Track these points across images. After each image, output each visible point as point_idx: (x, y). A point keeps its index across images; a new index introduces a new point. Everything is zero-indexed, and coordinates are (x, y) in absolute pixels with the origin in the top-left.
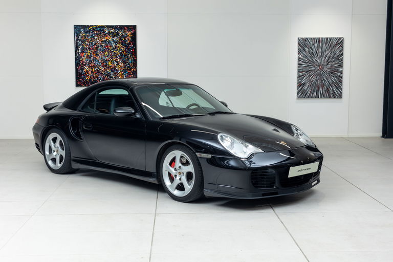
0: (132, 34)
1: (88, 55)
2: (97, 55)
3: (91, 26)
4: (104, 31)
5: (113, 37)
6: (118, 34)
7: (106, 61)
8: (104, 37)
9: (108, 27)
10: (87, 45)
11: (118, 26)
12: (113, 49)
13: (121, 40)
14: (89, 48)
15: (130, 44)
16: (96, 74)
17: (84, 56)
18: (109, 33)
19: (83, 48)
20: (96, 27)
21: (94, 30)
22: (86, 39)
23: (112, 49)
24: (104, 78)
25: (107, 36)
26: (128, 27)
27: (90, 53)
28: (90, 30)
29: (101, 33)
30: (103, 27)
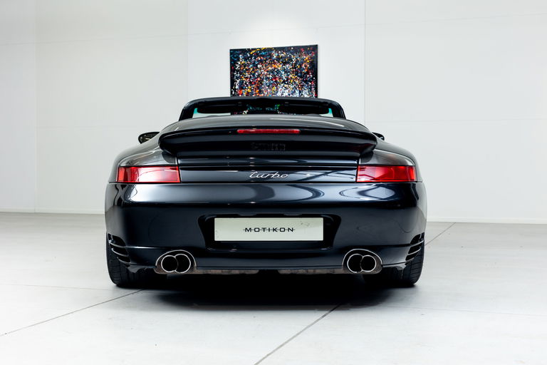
0: (312, 58)
1: (248, 93)
2: (260, 92)
3: (253, 49)
4: (271, 56)
5: (285, 63)
6: (290, 59)
8: (270, 64)
9: (277, 49)
10: (247, 78)
11: (291, 47)
13: (294, 68)
14: (250, 82)
15: (308, 73)
17: (242, 95)
18: (278, 59)
19: (242, 83)
20: (261, 50)
21: (257, 55)
22: (247, 70)
23: (282, 83)
25: (275, 63)
26: (305, 48)
27: (252, 90)
28: (251, 56)
29: (267, 59)
30: (270, 50)
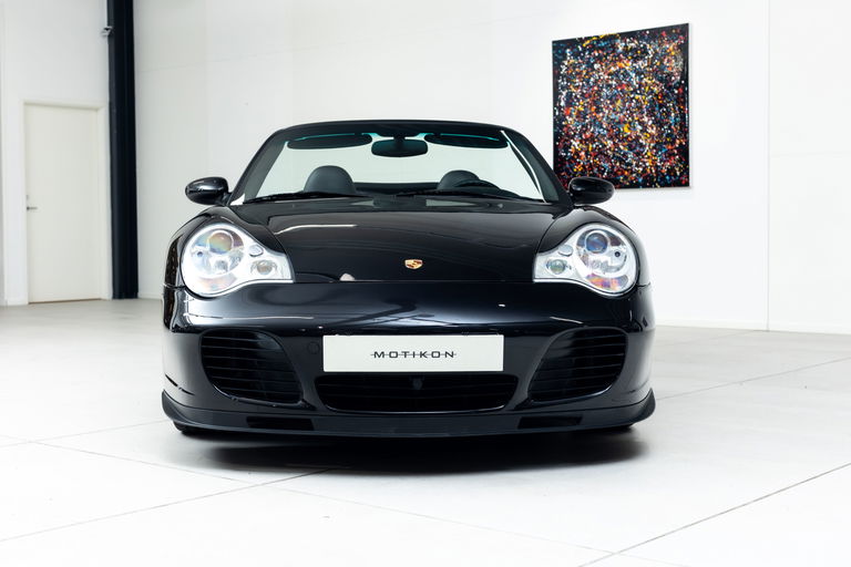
0: (679, 47)
1: (579, 112)
2: (598, 111)
3: (587, 39)
4: (614, 48)
5: (635, 60)
6: (645, 52)
7: (619, 123)
8: (614, 62)
9: (624, 36)
10: (578, 87)
11: (646, 30)
12: (635, 91)
13: (651, 66)
14: (583, 95)
16: (596, 157)
17: (571, 116)
18: (626, 51)
19: (569, 96)
20: (599, 39)
21: (592, 48)
22: (577, 74)
23: (632, 92)
24: (613, 167)
25: (620, 60)
26: (668, 30)
27: (585, 107)
28: (584, 50)
29: (608, 54)
30: (611, 38)
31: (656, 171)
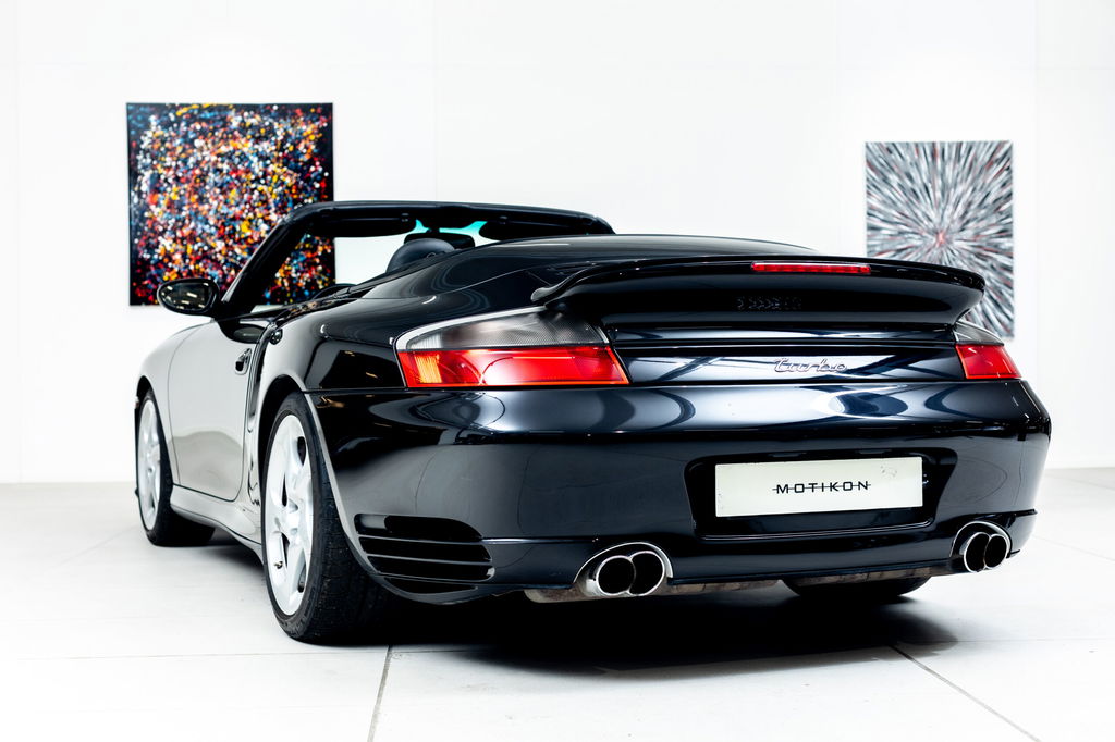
0: (320, 130)
1: (171, 200)
2: (201, 200)
3: (182, 106)
4: (225, 123)
5: (258, 140)
6: (271, 131)
7: (234, 219)
8: (225, 140)
9: (240, 108)
10: (169, 168)
11: (272, 105)
12: (257, 180)
13: (281, 149)
14: (177, 179)
15: (311, 162)
16: (198, 262)
17: (157, 204)
18: (243, 129)
19: (156, 178)
20: (201, 109)
21: (192, 118)
22: (167, 150)
23: (252, 181)
24: (225, 276)
25: (235, 138)
26: (305, 108)
27: (180, 196)
28: (179, 120)
29: (215, 129)
30: (222, 109)
31: (291, 285)
